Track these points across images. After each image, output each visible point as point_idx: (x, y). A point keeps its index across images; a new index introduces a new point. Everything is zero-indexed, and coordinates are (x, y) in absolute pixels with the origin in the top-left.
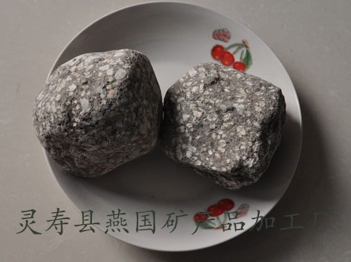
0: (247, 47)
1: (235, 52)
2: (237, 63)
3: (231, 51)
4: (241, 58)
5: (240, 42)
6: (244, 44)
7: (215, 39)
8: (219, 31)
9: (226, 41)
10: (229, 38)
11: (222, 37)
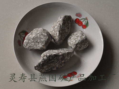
0: (87, 20)
1: (83, 21)
2: (83, 25)
3: (82, 21)
4: (85, 23)
5: (85, 18)
6: (86, 19)
7: (77, 16)
8: (78, 13)
9: (80, 17)
10: (81, 16)
11: (79, 16)
